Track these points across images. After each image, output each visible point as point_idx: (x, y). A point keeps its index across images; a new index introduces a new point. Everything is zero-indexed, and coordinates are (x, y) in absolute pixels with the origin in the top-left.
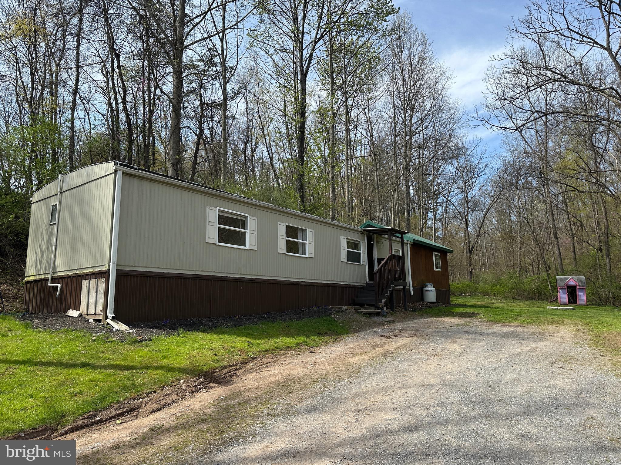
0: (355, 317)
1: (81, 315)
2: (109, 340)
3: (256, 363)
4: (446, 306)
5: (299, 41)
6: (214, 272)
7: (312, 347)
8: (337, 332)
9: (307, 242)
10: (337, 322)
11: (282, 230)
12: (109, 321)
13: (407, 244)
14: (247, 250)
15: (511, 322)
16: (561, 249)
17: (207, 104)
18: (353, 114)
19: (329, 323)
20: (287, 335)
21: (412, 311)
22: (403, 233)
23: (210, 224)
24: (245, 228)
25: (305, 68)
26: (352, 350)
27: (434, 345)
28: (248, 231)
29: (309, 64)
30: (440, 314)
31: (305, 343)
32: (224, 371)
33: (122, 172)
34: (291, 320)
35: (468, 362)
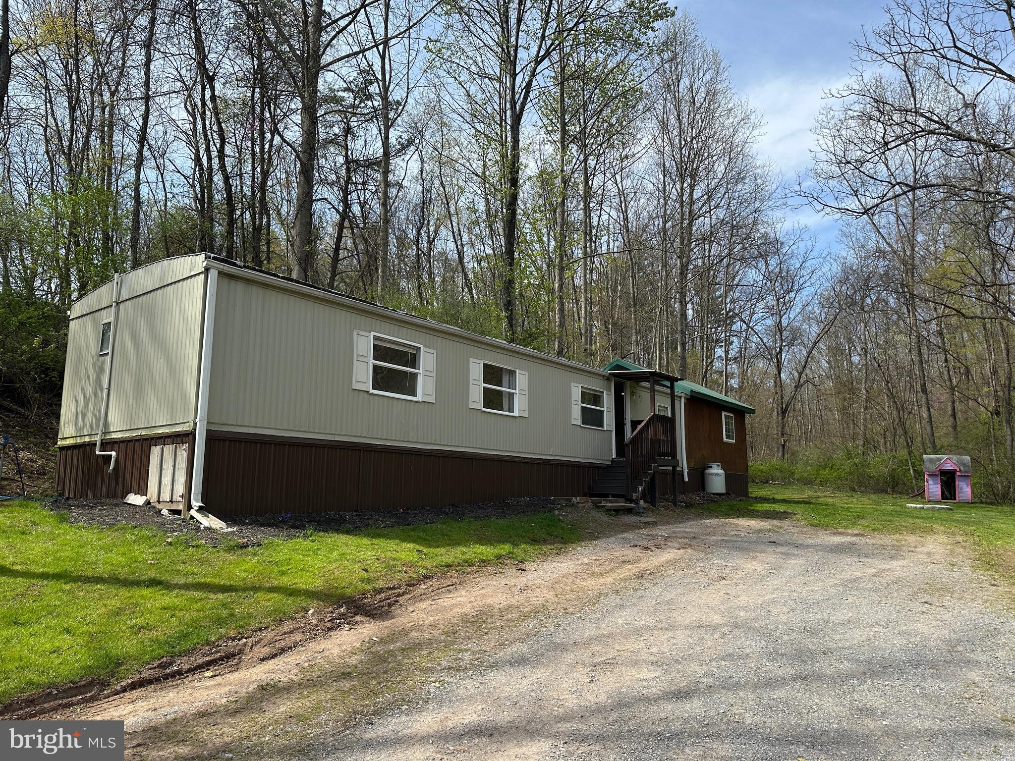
0: (593, 514)
1: (148, 503)
2: (194, 543)
3: (431, 586)
4: (740, 500)
5: (509, 60)
6: (365, 437)
7: (521, 562)
8: (562, 538)
9: (517, 391)
10: (563, 522)
11: (476, 371)
12: (193, 512)
13: (680, 397)
14: (419, 402)
15: (846, 528)
16: (932, 411)
17: (356, 162)
18: (596, 182)
19: (550, 523)
20: (481, 541)
21: (686, 507)
22: (673, 380)
23: (360, 359)
24: (417, 366)
25: (518, 106)
26: (586, 568)
27: (719, 562)
28: (420, 371)
29: (526, 98)
30: (731, 512)
31: (511, 555)
32: (379, 597)
33: (217, 272)
34: (489, 517)
35: (774, 590)
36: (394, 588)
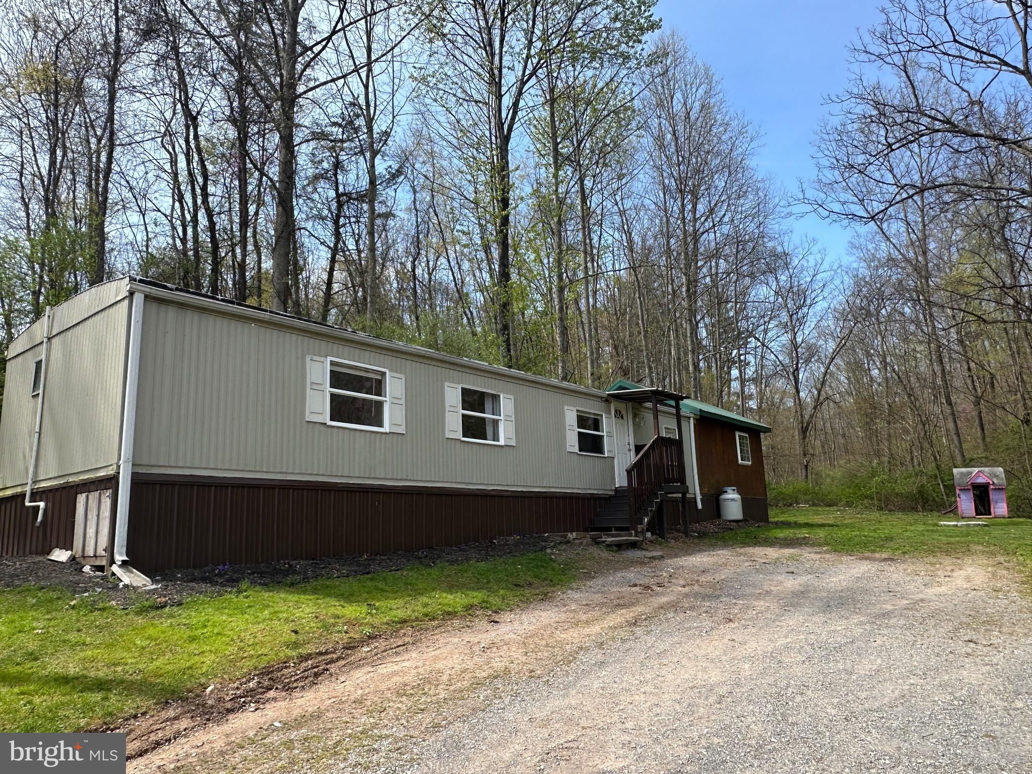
0: (591, 551)
1: (73, 559)
2: (101, 605)
3: (376, 647)
4: (759, 527)
5: (495, 83)
6: (323, 475)
7: (496, 612)
8: (551, 581)
9: (502, 417)
10: (555, 561)
11: (453, 396)
12: (115, 568)
13: (689, 418)
14: (386, 433)
15: (873, 551)
16: (959, 422)
17: (348, 195)
18: (595, 200)
19: (539, 564)
20: (451, 589)
21: (699, 537)
22: (678, 399)
23: (315, 387)
24: (383, 393)
25: (506, 127)
26: (572, 615)
27: (728, 600)
28: (387, 399)
29: (513, 118)
30: (747, 540)
31: (484, 605)
32: (304, 665)
33: (143, 296)
34: (468, 560)
35: (789, 632)
36: (326, 653)
